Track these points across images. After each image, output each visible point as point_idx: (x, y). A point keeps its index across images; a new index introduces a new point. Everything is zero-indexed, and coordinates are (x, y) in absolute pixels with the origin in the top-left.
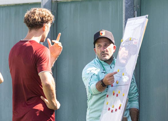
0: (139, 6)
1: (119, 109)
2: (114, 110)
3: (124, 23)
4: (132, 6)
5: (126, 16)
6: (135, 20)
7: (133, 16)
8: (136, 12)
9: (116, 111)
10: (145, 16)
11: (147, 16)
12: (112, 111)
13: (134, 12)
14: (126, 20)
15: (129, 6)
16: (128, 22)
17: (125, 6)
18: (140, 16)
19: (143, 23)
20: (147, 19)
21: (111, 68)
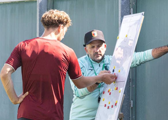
0: (135, 4)
1: (116, 105)
2: (110, 107)
3: (120, 20)
4: (127, 3)
5: (122, 13)
6: (130, 17)
7: (129, 13)
8: (132, 9)
9: (112, 107)
10: (141, 14)
11: (143, 13)
12: (108, 108)
13: (130, 9)
14: (122, 17)
15: (125, 3)
16: (124, 20)
17: (121, 3)
18: (136, 13)
19: (139, 20)
20: (143, 17)
21: (100, 66)
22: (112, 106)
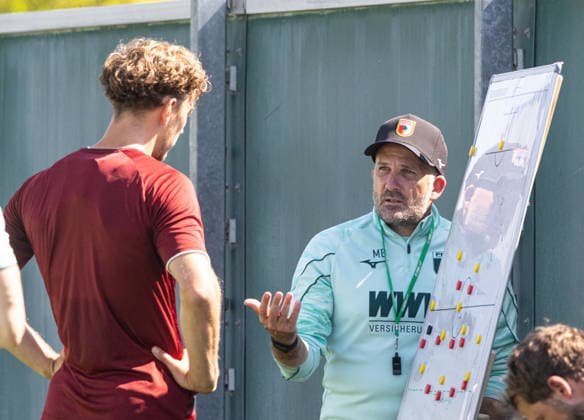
0: (531, 31)
1: (464, 388)
2: (446, 395)
3: (478, 89)
4: (506, 31)
5: (484, 64)
6: (516, 80)
7: (510, 65)
8: (520, 53)
9: (452, 395)
10: (551, 67)
11: (560, 64)
12: (438, 397)
13: (514, 50)
14: (487, 79)
15: (496, 31)
16: (493, 88)
17: (484, 31)
18: (535, 66)
19: (546, 90)
20: (560, 78)
21: (409, 251)
22: (452, 393)
